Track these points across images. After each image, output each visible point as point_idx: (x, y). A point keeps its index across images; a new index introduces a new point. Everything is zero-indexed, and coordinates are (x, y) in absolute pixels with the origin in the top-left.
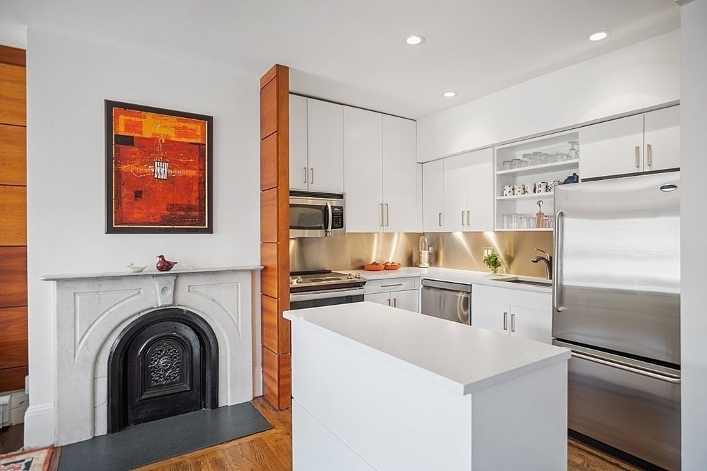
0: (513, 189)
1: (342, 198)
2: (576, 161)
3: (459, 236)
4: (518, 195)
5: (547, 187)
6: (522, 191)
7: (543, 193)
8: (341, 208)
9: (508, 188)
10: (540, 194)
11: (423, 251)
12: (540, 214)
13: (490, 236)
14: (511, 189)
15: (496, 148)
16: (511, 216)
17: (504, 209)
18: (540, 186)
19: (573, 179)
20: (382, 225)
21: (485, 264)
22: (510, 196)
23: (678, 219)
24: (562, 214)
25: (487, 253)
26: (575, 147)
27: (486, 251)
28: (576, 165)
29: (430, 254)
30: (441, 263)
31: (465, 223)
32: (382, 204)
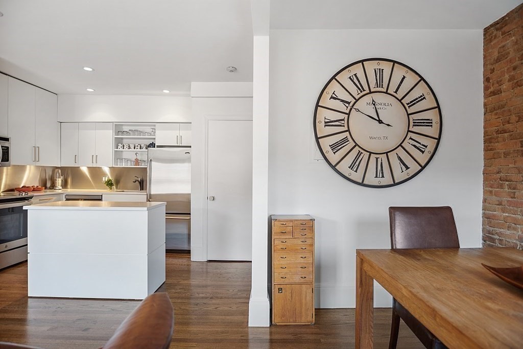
0: (123, 146)
1: (8, 141)
2: (154, 137)
3: (84, 169)
4: (126, 149)
5: (141, 147)
6: (128, 147)
7: (139, 150)
8: (8, 148)
9: (120, 145)
10: (137, 150)
11: (57, 179)
12: (137, 160)
13: (106, 170)
14: (122, 146)
15: (114, 123)
16: (122, 159)
17: (118, 156)
18: (137, 146)
19: (152, 145)
20: (35, 161)
21: (105, 185)
22: (121, 149)
23: (190, 165)
24: (151, 160)
25: (105, 179)
26: (154, 130)
27: (104, 178)
28: (154, 139)
29: (62, 181)
30: (69, 186)
31: (94, 161)
32: (35, 147)
